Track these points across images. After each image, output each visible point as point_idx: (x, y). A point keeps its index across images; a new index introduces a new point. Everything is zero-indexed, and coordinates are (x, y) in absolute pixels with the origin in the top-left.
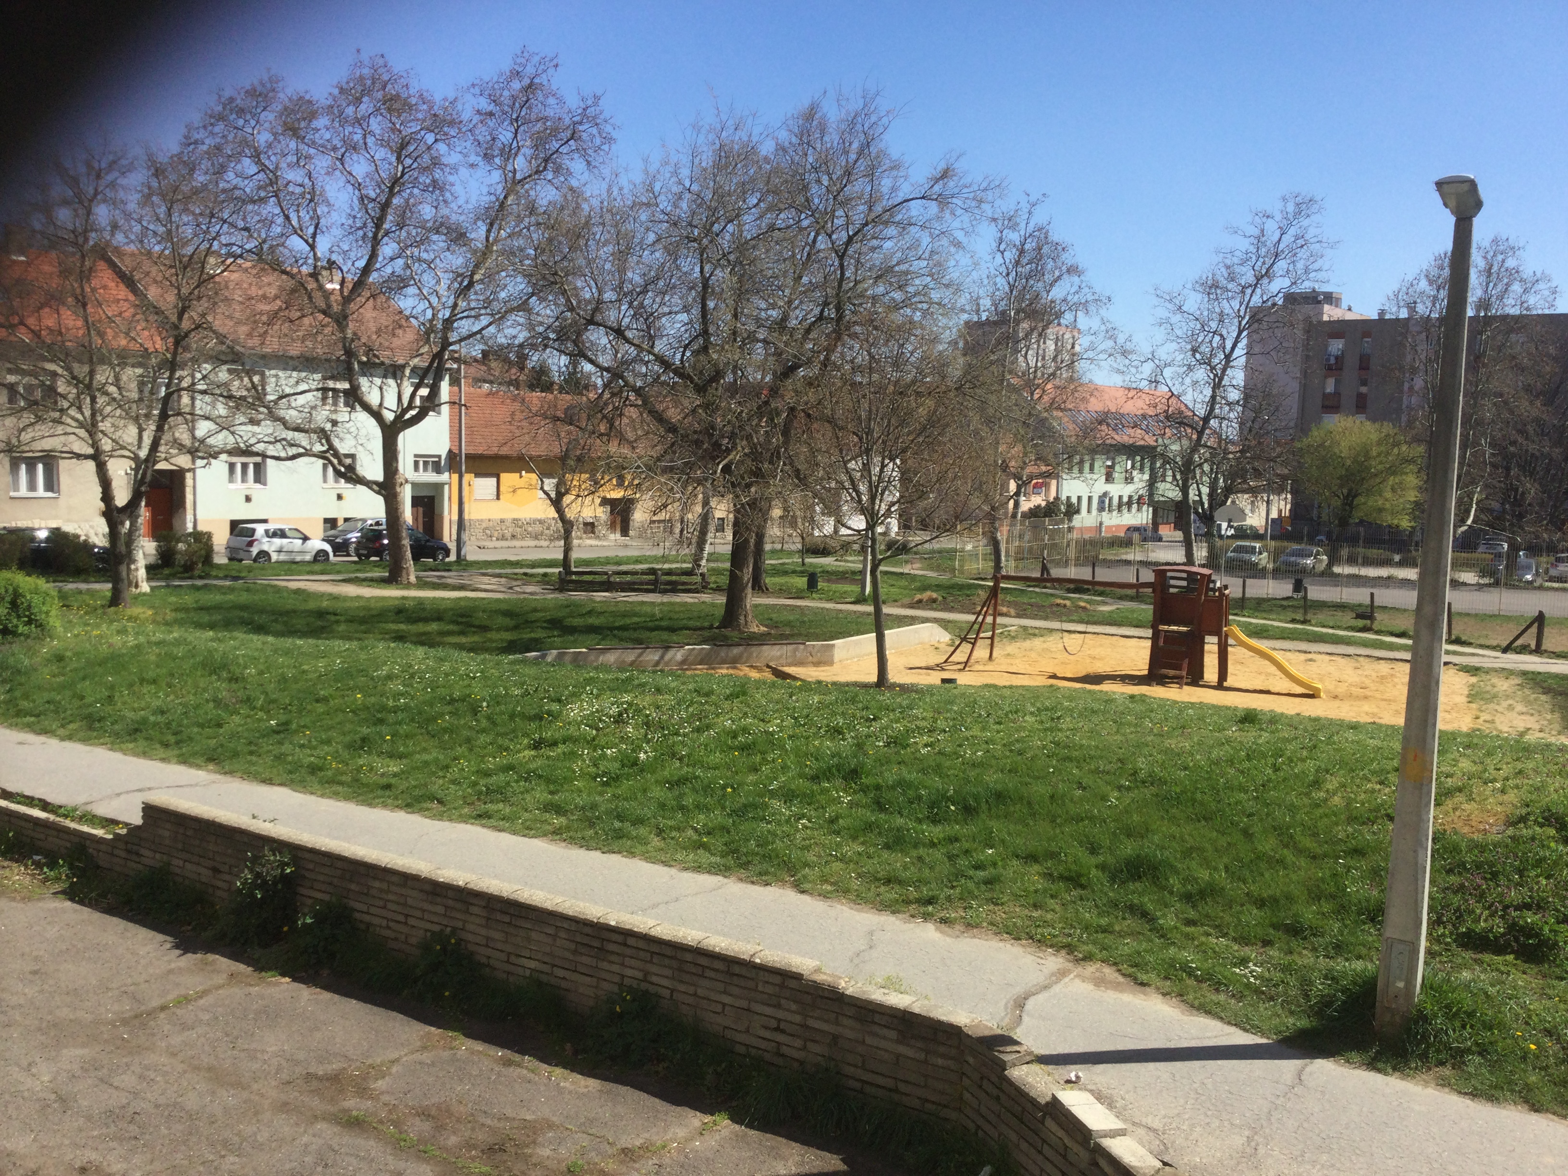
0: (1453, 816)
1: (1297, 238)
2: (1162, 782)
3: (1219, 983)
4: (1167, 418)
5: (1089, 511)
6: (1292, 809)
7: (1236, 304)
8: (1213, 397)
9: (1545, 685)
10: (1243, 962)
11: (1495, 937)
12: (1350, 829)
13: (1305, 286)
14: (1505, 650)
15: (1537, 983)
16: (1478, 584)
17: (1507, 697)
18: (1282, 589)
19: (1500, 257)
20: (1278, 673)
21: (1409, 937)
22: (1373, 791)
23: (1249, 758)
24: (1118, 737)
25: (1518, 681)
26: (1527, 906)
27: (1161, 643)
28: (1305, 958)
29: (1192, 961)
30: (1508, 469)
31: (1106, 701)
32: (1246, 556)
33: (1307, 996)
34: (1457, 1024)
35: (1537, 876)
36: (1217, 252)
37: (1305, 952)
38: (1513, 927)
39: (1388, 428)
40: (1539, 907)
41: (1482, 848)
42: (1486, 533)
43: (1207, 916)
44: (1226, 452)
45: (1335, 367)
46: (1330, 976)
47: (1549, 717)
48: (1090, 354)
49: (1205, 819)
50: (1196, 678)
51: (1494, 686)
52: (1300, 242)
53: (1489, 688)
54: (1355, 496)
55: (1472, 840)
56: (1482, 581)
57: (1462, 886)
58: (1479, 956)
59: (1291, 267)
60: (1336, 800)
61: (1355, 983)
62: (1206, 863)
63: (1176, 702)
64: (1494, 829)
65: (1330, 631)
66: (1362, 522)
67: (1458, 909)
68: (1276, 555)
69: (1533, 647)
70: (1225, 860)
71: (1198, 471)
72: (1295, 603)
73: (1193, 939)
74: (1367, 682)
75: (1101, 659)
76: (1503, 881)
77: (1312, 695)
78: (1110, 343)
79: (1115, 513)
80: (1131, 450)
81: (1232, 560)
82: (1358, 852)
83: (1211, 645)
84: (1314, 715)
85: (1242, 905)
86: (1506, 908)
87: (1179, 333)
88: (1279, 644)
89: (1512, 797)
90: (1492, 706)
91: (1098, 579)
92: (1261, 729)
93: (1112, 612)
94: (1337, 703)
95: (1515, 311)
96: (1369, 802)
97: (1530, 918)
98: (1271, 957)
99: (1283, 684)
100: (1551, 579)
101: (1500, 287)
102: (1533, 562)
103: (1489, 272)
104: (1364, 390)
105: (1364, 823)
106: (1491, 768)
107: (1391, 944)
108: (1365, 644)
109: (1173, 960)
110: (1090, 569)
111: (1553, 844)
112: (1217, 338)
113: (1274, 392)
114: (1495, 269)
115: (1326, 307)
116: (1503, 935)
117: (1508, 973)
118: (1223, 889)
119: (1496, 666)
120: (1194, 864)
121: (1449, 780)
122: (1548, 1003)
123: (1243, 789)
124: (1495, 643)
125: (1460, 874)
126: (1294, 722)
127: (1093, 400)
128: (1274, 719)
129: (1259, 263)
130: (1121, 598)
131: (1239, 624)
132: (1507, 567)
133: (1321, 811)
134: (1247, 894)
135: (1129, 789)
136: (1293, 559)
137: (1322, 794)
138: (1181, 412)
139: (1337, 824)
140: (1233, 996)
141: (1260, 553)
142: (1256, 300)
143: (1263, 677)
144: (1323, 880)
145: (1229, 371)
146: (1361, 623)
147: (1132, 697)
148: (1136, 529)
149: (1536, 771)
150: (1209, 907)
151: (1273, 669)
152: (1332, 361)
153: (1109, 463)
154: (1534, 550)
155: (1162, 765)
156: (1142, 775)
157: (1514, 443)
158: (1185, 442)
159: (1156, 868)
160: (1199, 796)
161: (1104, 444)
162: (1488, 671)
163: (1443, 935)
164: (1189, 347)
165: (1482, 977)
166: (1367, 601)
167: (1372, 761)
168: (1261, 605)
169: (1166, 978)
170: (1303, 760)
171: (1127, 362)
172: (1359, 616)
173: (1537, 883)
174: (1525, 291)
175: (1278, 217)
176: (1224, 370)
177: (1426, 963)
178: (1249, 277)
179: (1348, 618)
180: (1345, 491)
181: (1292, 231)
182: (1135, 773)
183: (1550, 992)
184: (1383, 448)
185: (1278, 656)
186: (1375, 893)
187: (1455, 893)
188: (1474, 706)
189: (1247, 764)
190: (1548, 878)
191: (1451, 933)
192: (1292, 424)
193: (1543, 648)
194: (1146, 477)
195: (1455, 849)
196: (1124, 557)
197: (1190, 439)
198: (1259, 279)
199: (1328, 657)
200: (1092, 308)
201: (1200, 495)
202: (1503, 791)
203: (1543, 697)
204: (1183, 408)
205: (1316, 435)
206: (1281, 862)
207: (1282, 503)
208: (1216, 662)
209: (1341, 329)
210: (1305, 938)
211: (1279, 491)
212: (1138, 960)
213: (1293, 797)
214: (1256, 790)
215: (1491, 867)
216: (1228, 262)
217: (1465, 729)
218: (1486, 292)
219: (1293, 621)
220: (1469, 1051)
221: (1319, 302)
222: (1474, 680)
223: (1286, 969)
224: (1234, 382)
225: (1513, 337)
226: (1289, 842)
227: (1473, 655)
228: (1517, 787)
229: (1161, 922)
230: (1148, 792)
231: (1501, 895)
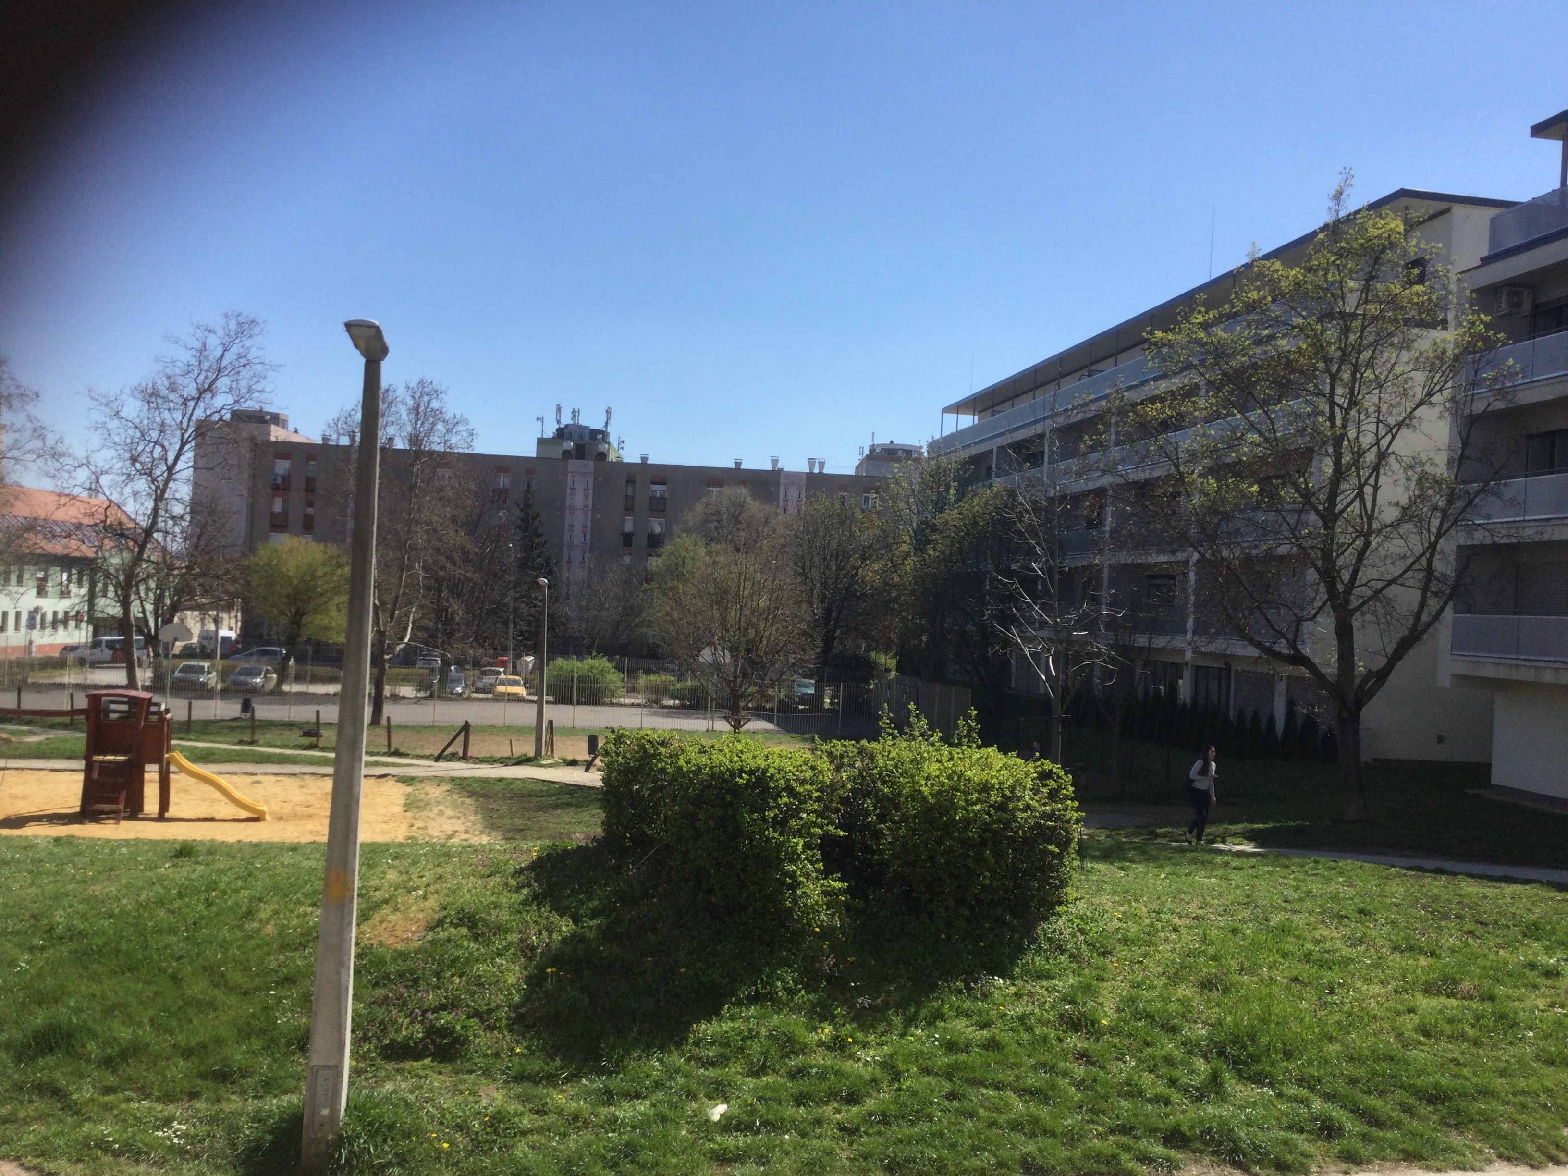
0: (380, 929)
1: (240, 356)
2: (82, 934)
3: (139, 1153)
4: (105, 528)
5: (17, 628)
6: (224, 945)
7: (178, 416)
8: (156, 510)
9: (469, 789)
10: (167, 1122)
11: (416, 1044)
12: (282, 957)
13: (250, 405)
14: (437, 759)
15: (449, 1080)
16: (416, 697)
17: (439, 803)
18: (229, 709)
19: (426, 398)
20: (223, 798)
21: (332, 1062)
22: (306, 914)
23: (180, 895)
24: (34, 890)
25: (447, 787)
26: (443, 1007)
27: (95, 775)
28: (233, 1103)
29: (109, 1135)
30: (439, 591)
31: (25, 848)
32: (193, 677)
33: (233, 1146)
34: (379, 1139)
35: (452, 976)
36: (157, 360)
37: (233, 1097)
38: (432, 1031)
39: (333, 550)
40: (453, 1006)
41: (403, 956)
42: (422, 650)
43: (129, 1079)
44: (171, 568)
45: (282, 487)
46: (258, 1118)
47: (473, 818)
48: (15, 453)
49: (129, 970)
50: (135, 811)
51: (427, 794)
52: (243, 361)
53: (422, 796)
54: (302, 615)
55: (396, 951)
56: (419, 695)
57: (386, 998)
58: (401, 1065)
59: (234, 385)
60: (270, 929)
61: (281, 1120)
62: (130, 1020)
63: (108, 841)
64: (416, 937)
65: (277, 751)
66: (309, 640)
67: (382, 1022)
68: (224, 675)
69: (461, 754)
70: (151, 1012)
71: (142, 588)
72: (244, 724)
73: (112, 1109)
74: (312, 800)
75: (25, 798)
76: (422, 986)
77: (257, 818)
78: (38, 443)
79: (48, 631)
80: (66, 562)
81: (180, 680)
82: (289, 980)
83: (151, 774)
84: (255, 839)
85: (168, 1059)
86: (425, 1012)
87: (117, 439)
88: (224, 767)
89: (432, 902)
90: (425, 813)
91: (24, 707)
92: (197, 863)
93: (40, 743)
94: (282, 824)
95: (440, 448)
96: (301, 926)
97: (444, 1019)
98: (199, 1111)
99: (227, 810)
100: (478, 691)
101: (426, 426)
102: (462, 675)
103: (416, 410)
104: (310, 510)
105: (296, 949)
106: (415, 877)
107: (315, 1071)
108: (311, 762)
109: (88, 1137)
110: (15, 696)
111: (465, 943)
112: (158, 449)
113: (219, 508)
114: (422, 409)
115: (273, 427)
116: (422, 1039)
117: (426, 1077)
118: (147, 1045)
119: (430, 774)
120: (115, 1025)
121: (377, 893)
122: (459, 1098)
123: (172, 930)
124: (428, 753)
125: (385, 985)
126: (231, 851)
127: (18, 504)
128: (213, 849)
129: (202, 377)
130: (53, 727)
131: (183, 750)
132: (440, 680)
133: (253, 942)
134: (174, 1046)
135: (42, 949)
136: (242, 678)
137: (256, 925)
138: (120, 523)
139: (268, 954)
140: (155, 1163)
141: (209, 673)
142: (199, 414)
143: (207, 804)
144: (253, 1016)
145: (171, 484)
146: (307, 741)
147: (57, 840)
148: (73, 648)
149: (453, 874)
150: (131, 1069)
151: (218, 795)
152: (279, 481)
153: (40, 575)
154: (461, 664)
155: (84, 917)
156: (60, 930)
157: (443, 568)
158: (126, 555)
159: (70, 1036)
160: (124, 946)
161: (31, 553)
162: (422, 780)
163: (369, 1051)
164: (128, 455)
165: (403, 1085)
166: (313, 718)
167: (306, 883)
168: (208, 728)
169: (79, 1161)
170: (237, 891)
171: (58, 466)
172: (306, 734)
173: (452, 983)
174: (448, 431)
175: (221, 333)
176: (166, 482)
177: (351, 1084)
178: (191, 390)
179: (295, 736)
180: (293, 610)
181: (235, 349)
182: (51, 929)
183: (461, 1087)
184: (327, 569)
185: (222, 781)
186: (304, 1020)
187: (380, 1006)
188: (409, 814)
189: (177, 903)
190: (460, 976)
191: (376, 1047)
192: (240, 541)
193: (469, 754)
194: (84, 591)
195: (380, 962)
196: (58, 680)
197: (132, 551)
198: (201, 392)
199: (274, 778)
200: (16, 403)
201: (144, 612)
202: (425, 898)
203: (469, 801)
204: (125, 520)
205: (263, 553)
206: (211, 1005)
207: (233, 621)
208: (157, 791)
209: (287, 450)
210: (234, 1082)
211: (229, 608)
212: (46, 1146)
213: (225, 933)
214: (187, 930)
215: (412, 974)
216: (169, 371)
217: (400, 839)
218: (415, 428)
219: (241, 742)
220: (389, 1164)
221: (266, 422)
222: (410, 789)
223: (213, 1120)
224: (178, 496)
225: (440, 472)
226: (219, 980)
227: (410, 765)
228: (437, 892)
229: (75, 1096)
230: (64, 950)
231: (421, 999)
